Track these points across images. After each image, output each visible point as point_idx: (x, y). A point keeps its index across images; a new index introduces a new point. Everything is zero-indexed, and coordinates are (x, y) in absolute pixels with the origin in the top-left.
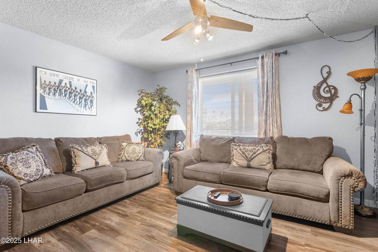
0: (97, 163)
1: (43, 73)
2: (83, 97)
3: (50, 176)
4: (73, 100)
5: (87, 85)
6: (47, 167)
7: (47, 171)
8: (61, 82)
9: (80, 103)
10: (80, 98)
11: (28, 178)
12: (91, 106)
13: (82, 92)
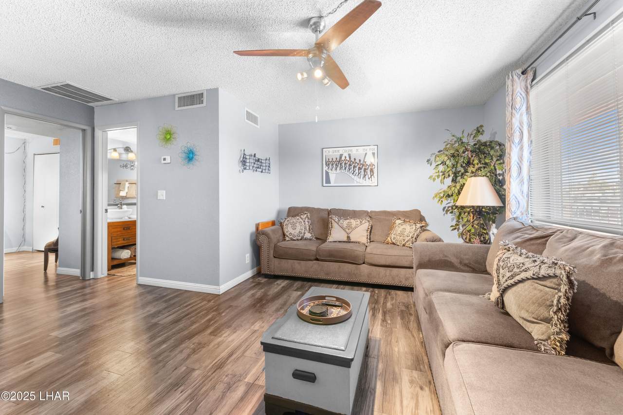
0: (348, 237)
1: (327, 152)
2: (362, 167)
3: (310, 240)
4: (353, 172)
5: (366, 154)
6: (309, 232)
7: (308, 235)
8: (341, 156)
9: (359, 173)
10: (360, 169)
11: (292, 236)
12: (371, 176)
13: (362, 162)
